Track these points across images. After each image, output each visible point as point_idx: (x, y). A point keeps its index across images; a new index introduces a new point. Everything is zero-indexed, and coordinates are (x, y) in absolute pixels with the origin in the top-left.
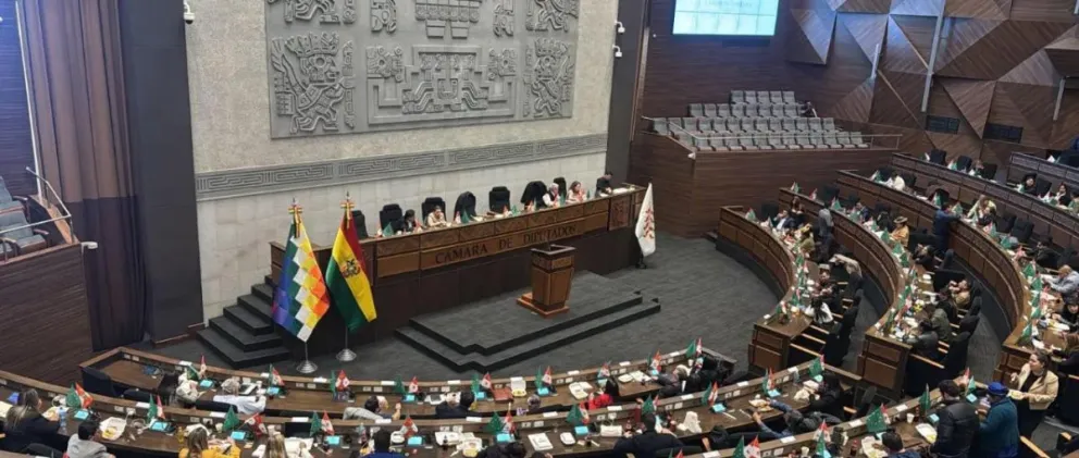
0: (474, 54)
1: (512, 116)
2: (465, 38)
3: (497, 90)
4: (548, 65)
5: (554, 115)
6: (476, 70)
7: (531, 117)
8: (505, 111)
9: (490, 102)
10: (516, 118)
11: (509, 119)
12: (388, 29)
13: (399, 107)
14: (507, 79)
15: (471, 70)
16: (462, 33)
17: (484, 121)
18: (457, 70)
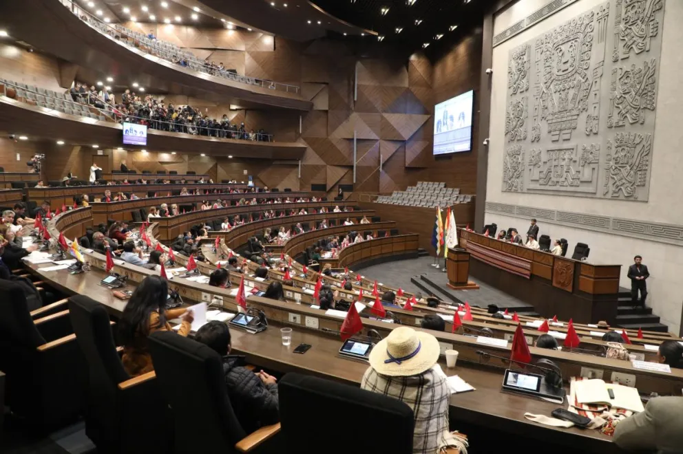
0: (573, 149)
1: (595, 193)
2: (569, 140)
3: (586, 173)
4: (623, 154)
5: (630, 198)
6: (574, 160)
7: (609, 196)
8: (590, 189)
9: (582, 182)
10: (598, 196)
11: (592, 195)
12: (537, 139)
13: (538, 181)
14: (592, 166)
15: (571, 159)
16: (567, 137)
17: (576, 195)
18: (564, 159)
